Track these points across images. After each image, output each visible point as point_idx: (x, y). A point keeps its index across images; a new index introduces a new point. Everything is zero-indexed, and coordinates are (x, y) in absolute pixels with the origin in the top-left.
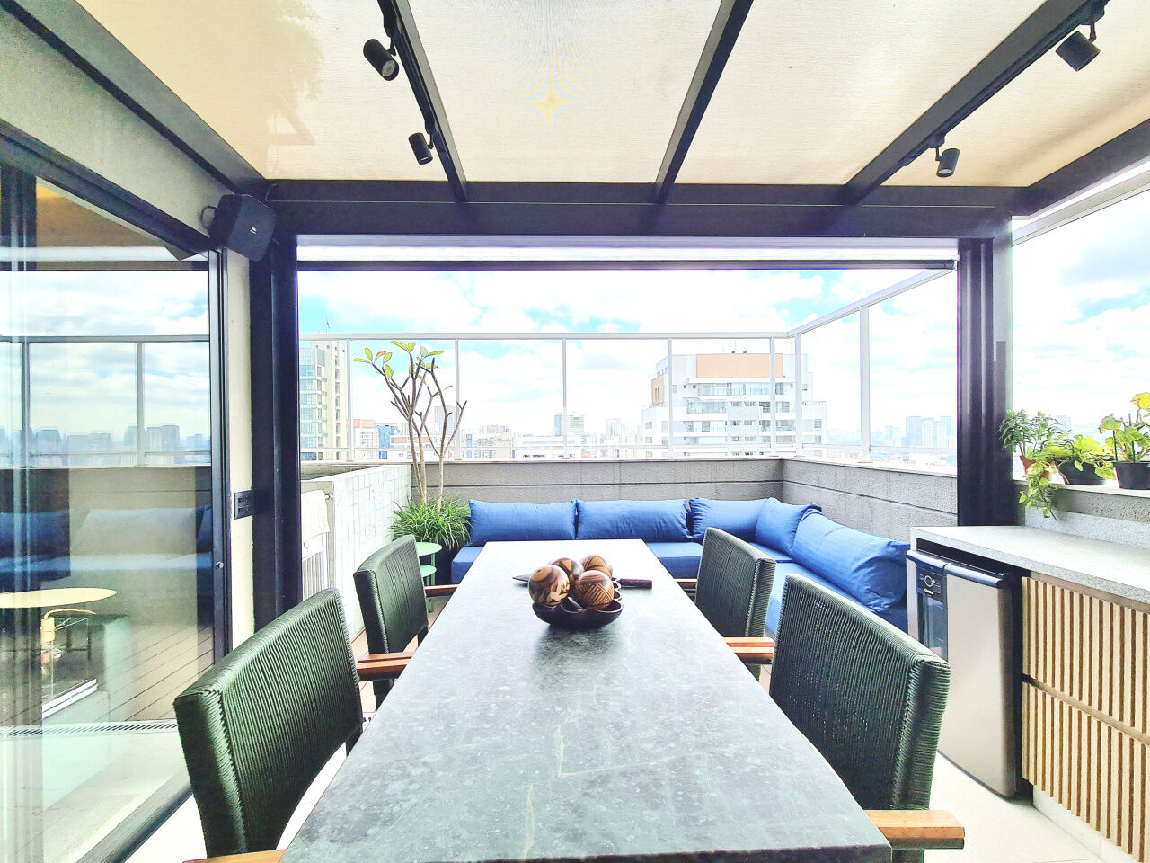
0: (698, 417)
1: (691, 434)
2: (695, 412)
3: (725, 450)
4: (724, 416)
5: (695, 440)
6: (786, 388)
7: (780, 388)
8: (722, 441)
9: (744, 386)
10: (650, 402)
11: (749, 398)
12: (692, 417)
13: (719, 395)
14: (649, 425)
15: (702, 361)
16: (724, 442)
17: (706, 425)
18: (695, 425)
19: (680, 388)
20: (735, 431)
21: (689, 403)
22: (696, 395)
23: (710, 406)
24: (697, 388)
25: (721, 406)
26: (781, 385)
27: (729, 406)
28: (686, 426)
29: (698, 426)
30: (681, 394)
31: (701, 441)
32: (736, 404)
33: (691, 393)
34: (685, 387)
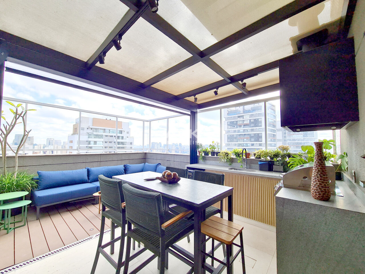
0: (92, 140)
1: (89, 146)
2: (91, 138)
3: (102, 151)
4: (102, 140)
5: (91, 147)
6: (123, 132)
7: (121, 132)
8: (102, 148)
9: (110, 130)
10: (72, 133)
11: (111, 134)
12: (90, 139)
13: (101, 133)
14: (71, 142)
15: (95, 120)
16: (102, 149)
17: (95, 143)
18: (91, 142)
19: (86, 129)
20: (106, 145)
21: (89, 135)
22: (92, 132)
23: (97, 136)
24: (93, 129)
25: (101, 136)
26: (121, 131)
27: (104, 137)
28: (88, 143)
29: (92, 143)
30: (86, 131)
31: (93, 148)
32: (106, 136)
33: (90, 131)
34: (88, 129)
